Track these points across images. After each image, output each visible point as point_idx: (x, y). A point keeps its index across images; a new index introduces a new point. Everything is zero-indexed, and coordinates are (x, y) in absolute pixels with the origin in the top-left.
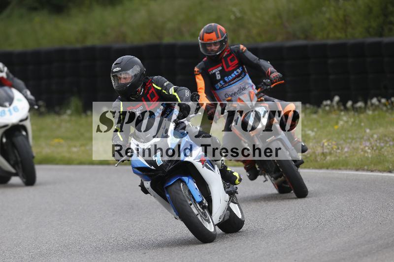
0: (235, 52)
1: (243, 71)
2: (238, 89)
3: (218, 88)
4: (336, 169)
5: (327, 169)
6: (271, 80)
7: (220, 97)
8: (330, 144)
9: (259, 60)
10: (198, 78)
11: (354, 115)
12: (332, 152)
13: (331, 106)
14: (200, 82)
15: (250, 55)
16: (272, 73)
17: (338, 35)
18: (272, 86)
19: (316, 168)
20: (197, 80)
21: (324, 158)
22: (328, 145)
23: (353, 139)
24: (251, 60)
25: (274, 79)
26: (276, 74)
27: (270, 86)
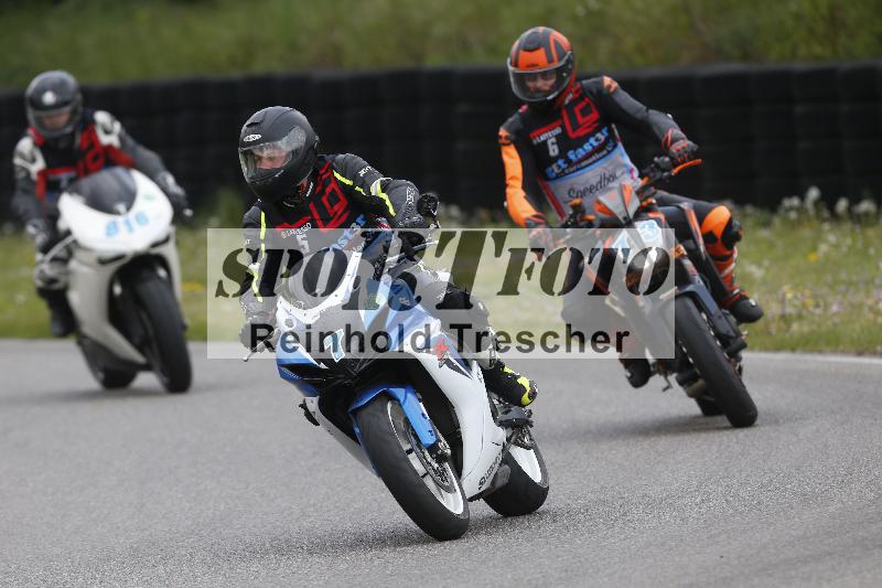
0: (591, 93)
1: (611, 136)
2: (598, 179)
3: (554, 175)
4: (811, 351)
5: (793, 350)
6: (672, 159)
7: (558, 197)
8: (799, 295)
9: (647, 111)
10: (507, 153)
11: (853, 231)
12: (804, 313)
13: (801, 210)
14: (512, 162)
15: (627, 100)
16: (674, 140)
17: (818, 50)
18: (675, 171)
19: (766, 349)
20: (505, 158)
21: (785, 327)
22: (795, 297)
23: (850, 284)
24: (631, 111)
25: (679, 156)
26: (683, 144)
27: (669, 170)
